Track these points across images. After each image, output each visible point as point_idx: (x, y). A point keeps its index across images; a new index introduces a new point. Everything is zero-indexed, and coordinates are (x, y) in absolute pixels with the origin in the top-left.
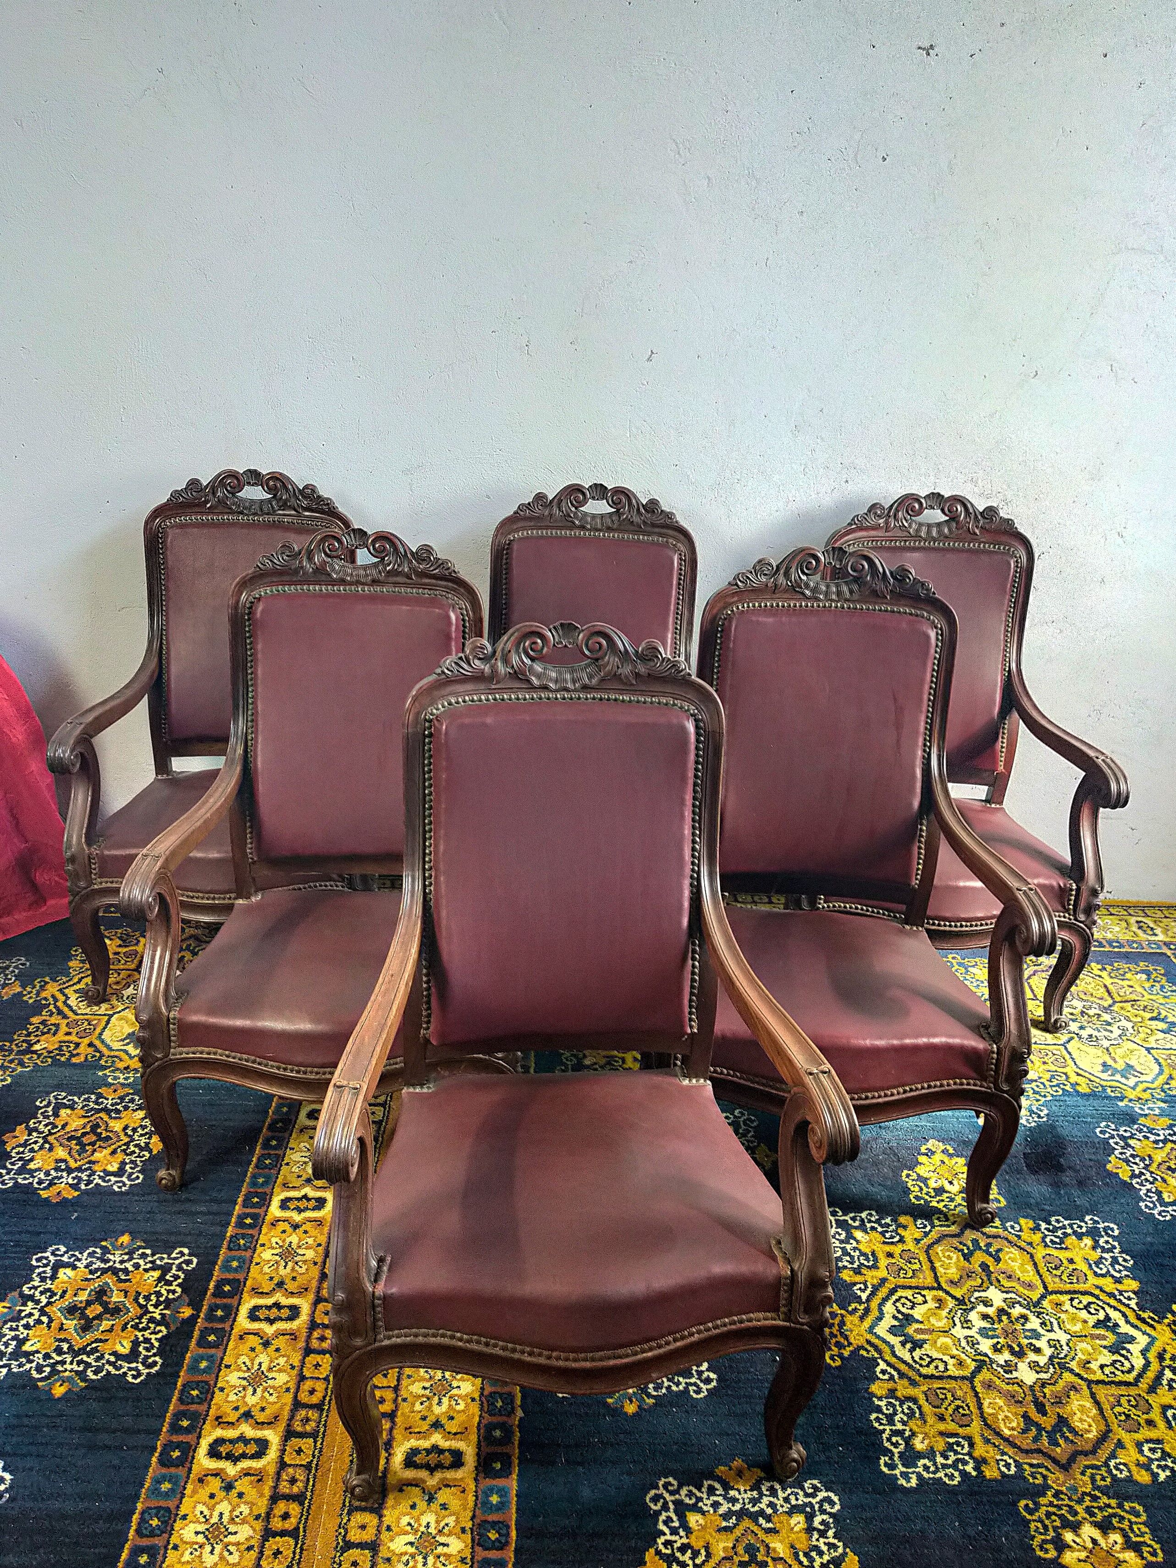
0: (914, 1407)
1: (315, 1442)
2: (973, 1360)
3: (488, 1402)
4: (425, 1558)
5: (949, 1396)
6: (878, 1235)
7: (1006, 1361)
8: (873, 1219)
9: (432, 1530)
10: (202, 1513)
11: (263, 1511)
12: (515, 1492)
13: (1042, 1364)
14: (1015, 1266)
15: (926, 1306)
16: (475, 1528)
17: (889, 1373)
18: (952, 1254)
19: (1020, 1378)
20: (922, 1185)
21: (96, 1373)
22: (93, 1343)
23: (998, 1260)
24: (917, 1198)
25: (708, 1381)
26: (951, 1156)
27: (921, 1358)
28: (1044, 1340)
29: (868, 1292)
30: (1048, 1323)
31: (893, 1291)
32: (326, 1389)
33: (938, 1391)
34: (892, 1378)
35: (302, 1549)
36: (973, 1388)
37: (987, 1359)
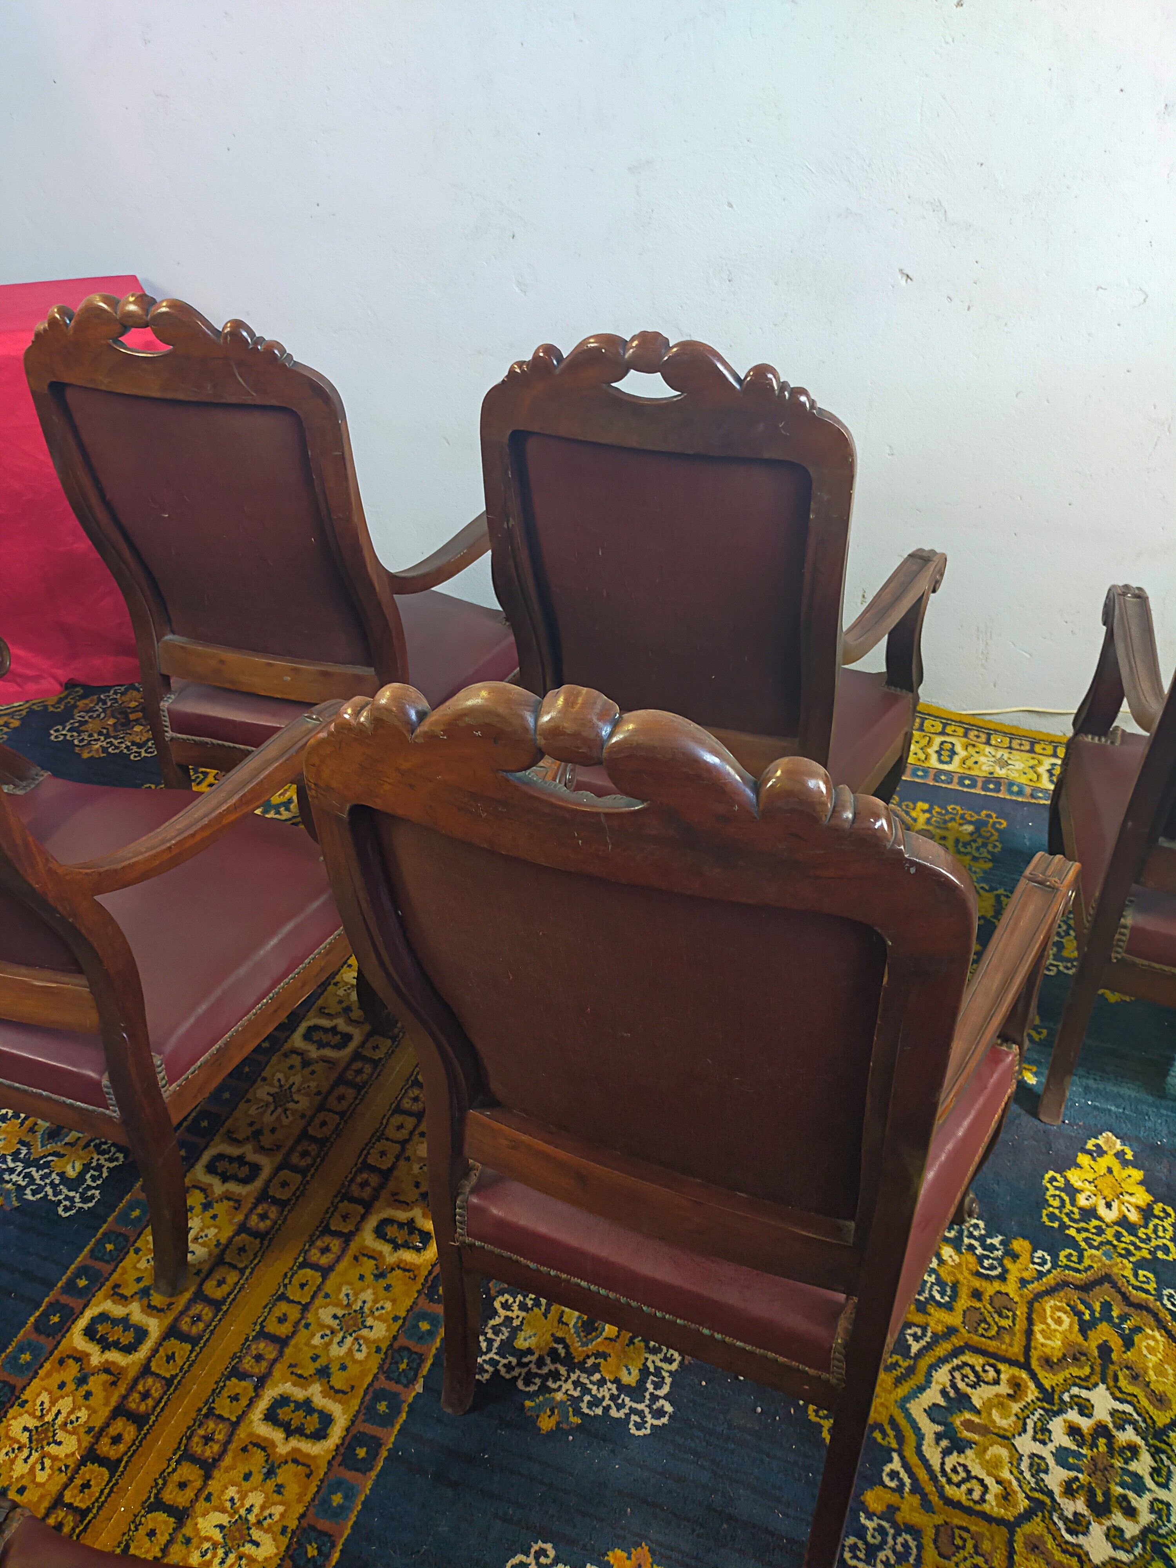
0: (912, 1544)
1: (191, 1352)
2: (1028, 1497)
3: (393, 1358)
4: (226, 1554)
5: (970, 1544)
6: (972, 1259)
7: (1075, 1514)
8: (976, 1233)
9: (252, 1518)
10: (42, 1404)
11: (98, 1423)
12: (363, 1498)
13: (1128, 1536)
14: (1153, 1360)
15: (996, 1389)
16: (298, 1532)
17: (901, 1480)
18: (1064, 1317)
19: (1087, 1547)
20: (1066, 1198)
21: (34, 1193)
22: (50, 1155)
23: (1128, 1343)
24: (1052, 1217)
25: (659, 1413)
26: (1125, 1163)
27: (954, 1470)
28: (1148, 1497)
29: (923, 1343)
30: (1164, 1473)
31: (957, 1352)
32: (237, 1284)
33: (957, 1531)
34: (900, 1489)
35: (111, 1491)
36: (1010, 1543)
37: (1048, 1501)
